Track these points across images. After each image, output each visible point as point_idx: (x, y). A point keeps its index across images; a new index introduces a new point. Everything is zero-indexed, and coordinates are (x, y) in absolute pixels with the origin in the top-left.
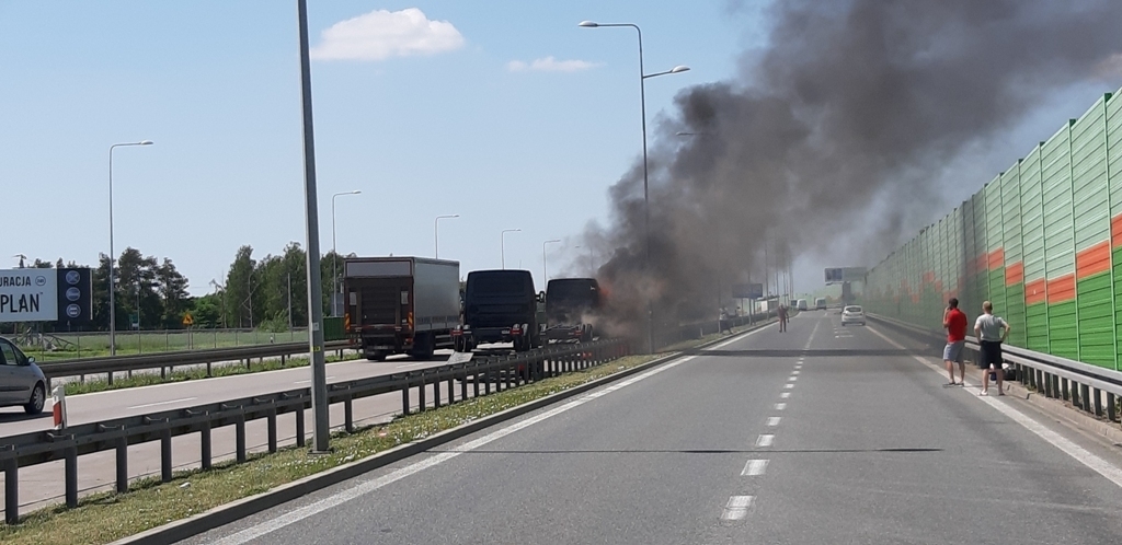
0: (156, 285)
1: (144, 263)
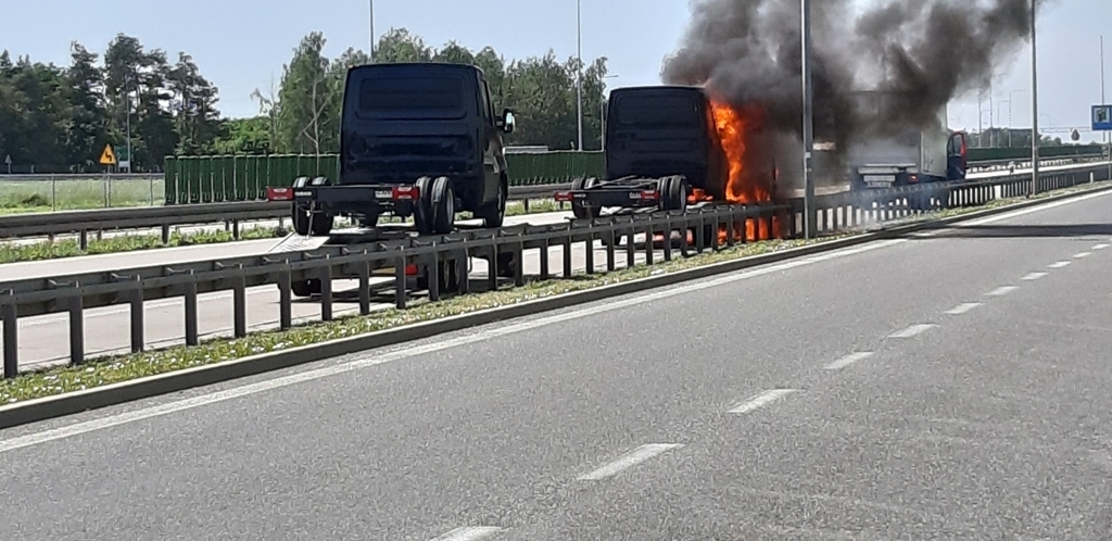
0: (166, 97)
1: (145, 61)
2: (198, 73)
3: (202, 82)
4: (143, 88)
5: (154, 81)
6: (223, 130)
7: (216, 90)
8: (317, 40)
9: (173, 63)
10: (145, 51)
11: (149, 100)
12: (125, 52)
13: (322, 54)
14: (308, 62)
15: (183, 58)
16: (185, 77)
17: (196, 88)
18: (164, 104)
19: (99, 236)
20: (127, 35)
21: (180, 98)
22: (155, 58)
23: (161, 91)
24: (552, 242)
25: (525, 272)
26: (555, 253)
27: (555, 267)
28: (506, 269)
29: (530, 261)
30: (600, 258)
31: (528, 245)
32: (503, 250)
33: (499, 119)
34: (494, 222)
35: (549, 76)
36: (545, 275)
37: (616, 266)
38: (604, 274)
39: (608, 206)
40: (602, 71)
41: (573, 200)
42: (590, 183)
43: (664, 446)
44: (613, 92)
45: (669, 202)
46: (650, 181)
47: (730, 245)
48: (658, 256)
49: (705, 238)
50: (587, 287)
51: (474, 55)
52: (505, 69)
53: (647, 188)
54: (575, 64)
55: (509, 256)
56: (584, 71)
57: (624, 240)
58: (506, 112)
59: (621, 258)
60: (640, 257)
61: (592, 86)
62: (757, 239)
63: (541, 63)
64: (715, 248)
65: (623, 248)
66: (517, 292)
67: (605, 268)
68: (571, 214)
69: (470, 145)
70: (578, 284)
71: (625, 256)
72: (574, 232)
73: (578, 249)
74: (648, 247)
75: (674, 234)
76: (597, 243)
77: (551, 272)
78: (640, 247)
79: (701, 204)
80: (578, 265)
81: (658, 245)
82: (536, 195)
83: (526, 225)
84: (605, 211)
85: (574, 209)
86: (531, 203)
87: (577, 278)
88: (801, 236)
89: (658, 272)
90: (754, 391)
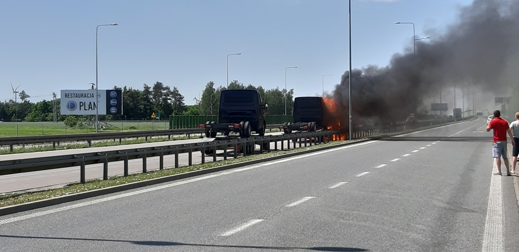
1: (164, 89)
2: (179, 93)
3: (180, 95)
4: (164, 97)
5: (167, 95)
6: (186, 108)
7: (184, 97)
8: (212, 84)
9: (172, 90)
10: (164, 86)
11: (165, 100)
12: (158, 86)
13: (213, 87)
14: (209, 90)
15: (175, 88)
16: (175, 94)
17: (178, 97)
18: (169, 101)
19: (151, 137)
20: (159, 82)
21: (173, 99)
22: (167, 88)
23: (168, 97)
24: (278, 140)
25: (270, 148)
26: (279, 143)
27: (279, 147)
28: (265, 148)
29: (272, 145)
30: (292, 145)
31: (272, 141)
32: (265, 142)
33: (264, 105)
34: (262, 134)
35: (277, 94)
36: (276, 149)
37: (296, 147)
38: (293, 149)
39: (294, 130)
40: (292, 93)
41: (284, 129)
42: (289, 124)
43: (310, 198)
44: (296, 98)
45: (311, 129)
46: (306, 123)
47: (329, 142)
48: (308, 144)
49: (321, 140)
50: (288, 153)
51: (256, 88)
52: (265, 92)
53: (305, 125)
54: (285, 91)
55: (266, 144)
56: (287, 93)
57: (298, 140)
58: (266, 103)
59: (297, 145)
60: (303, 145)
61: (289, 97)
62: (336, 140)
63: (275, 90)
64: (324, 143)
65: (298, 142)
66: (268, 154)
67: (293, 148)
68: (283, 133)
69: (256, 113)
70: (285, 152)
71: (299, 144)
72: (284, 137)
73: (286, 142)
74: (305, 142)
75: (313, 138)
76: (291, 141)
77: (278, 148)
78: (303, 142)
79: (320, 130)
80: (285, 147)
81: (308, 142)
82: (273, 127)
83: (271, 135)
84: (293, 131)
85: (284, 131)
86: (272, 129)
87: (285, 150)
88: (349, 139)
89: (308, 149)
90: (336, 182)
